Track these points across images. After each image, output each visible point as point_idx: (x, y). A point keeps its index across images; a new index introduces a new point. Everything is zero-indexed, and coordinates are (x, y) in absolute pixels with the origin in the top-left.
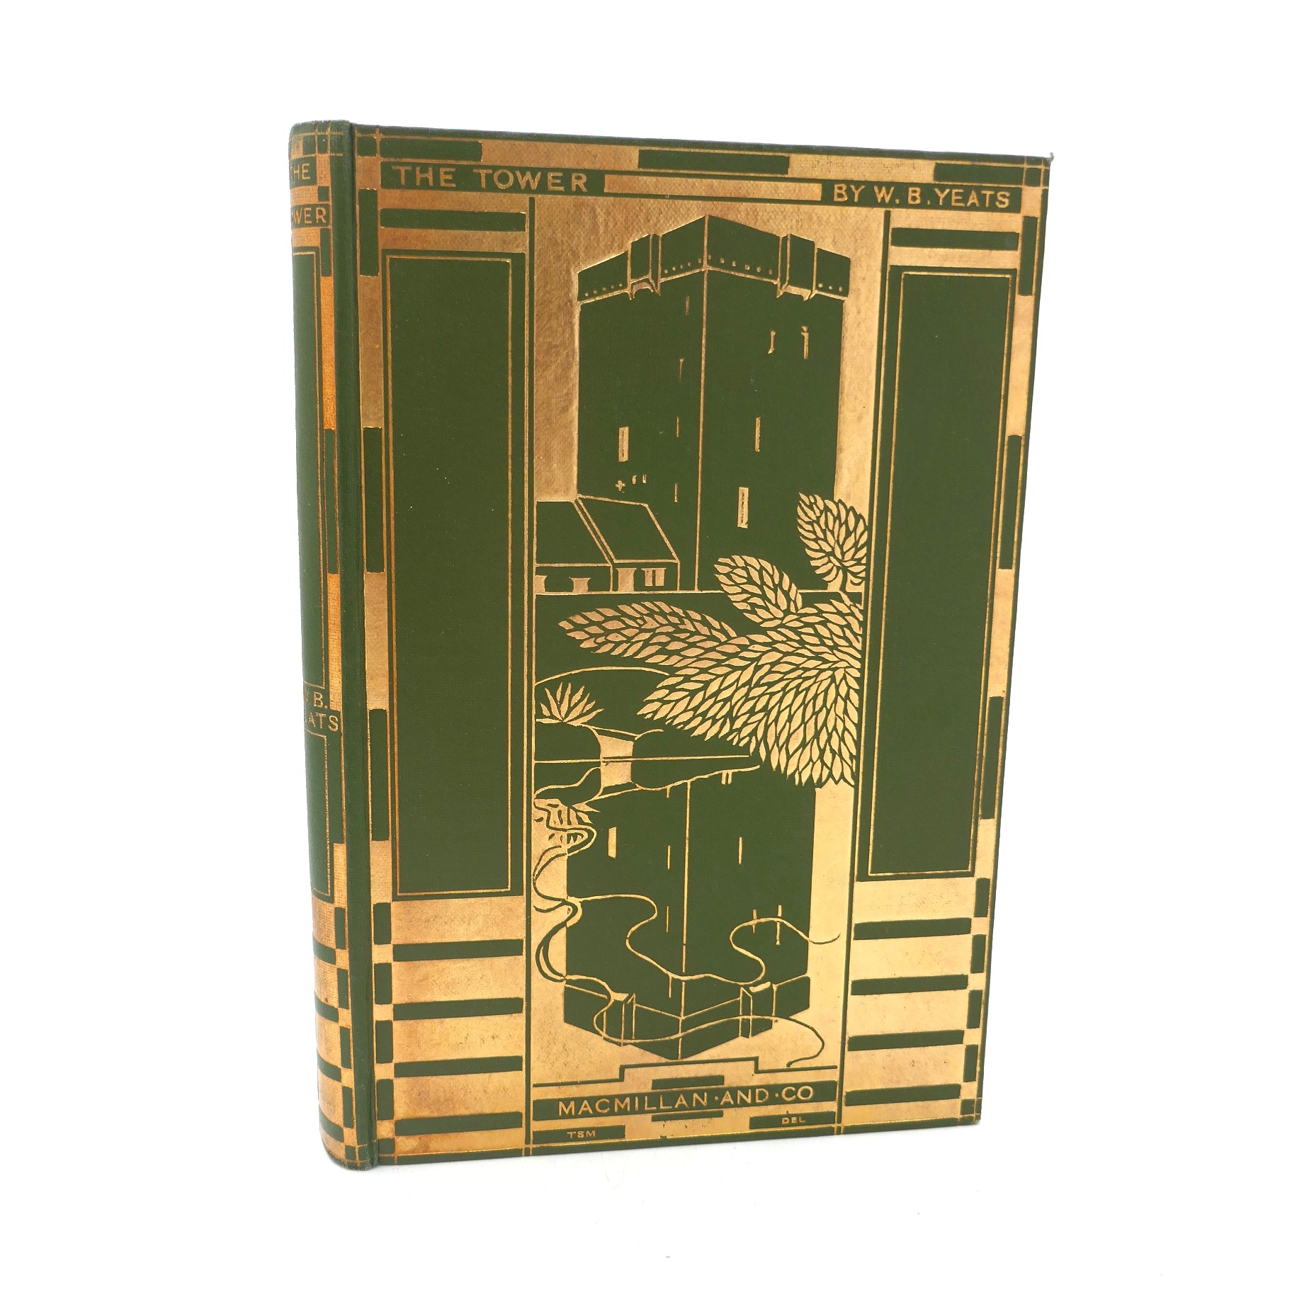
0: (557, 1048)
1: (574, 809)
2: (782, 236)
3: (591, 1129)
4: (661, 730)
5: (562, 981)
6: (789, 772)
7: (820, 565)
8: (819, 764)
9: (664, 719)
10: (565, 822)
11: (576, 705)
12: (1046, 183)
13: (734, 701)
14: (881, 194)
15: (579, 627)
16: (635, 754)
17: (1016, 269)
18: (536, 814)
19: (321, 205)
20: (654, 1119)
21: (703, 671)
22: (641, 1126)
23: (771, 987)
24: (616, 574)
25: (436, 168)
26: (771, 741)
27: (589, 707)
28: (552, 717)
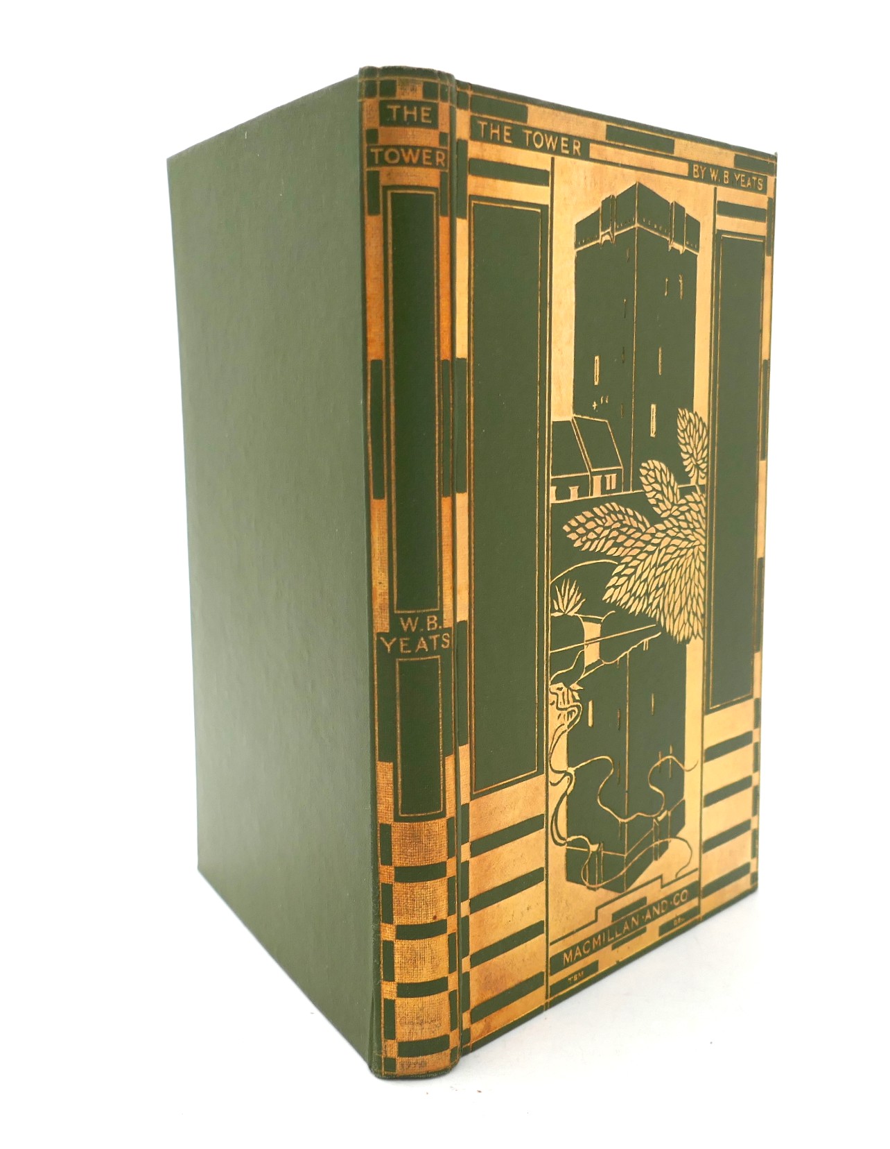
0: (563, 904)
1: (570, 689)
2: (671, 202)
3: (580, 971)
4: (614, 612)
5: (563, 845)
6: (674, 635)
7: (688, 464)
8: (688, 625)
9: (615, 602)
10: (566, 702)
11: (572, 596)
12: (776, 175)
13: (649, 580)
14: (713, 175)
15: (573, 529)
16: (603, 634)
17: (765, 236)
18: (552, 698)
19: (442, 150)
20: (614, 948)
21: (635, 558)
22: (606, 956)
23: (667, 815)
24: (592, 479)
25: (502, 124)
26: (666, 611)
27: (579, 597)
28: (559, 610)
